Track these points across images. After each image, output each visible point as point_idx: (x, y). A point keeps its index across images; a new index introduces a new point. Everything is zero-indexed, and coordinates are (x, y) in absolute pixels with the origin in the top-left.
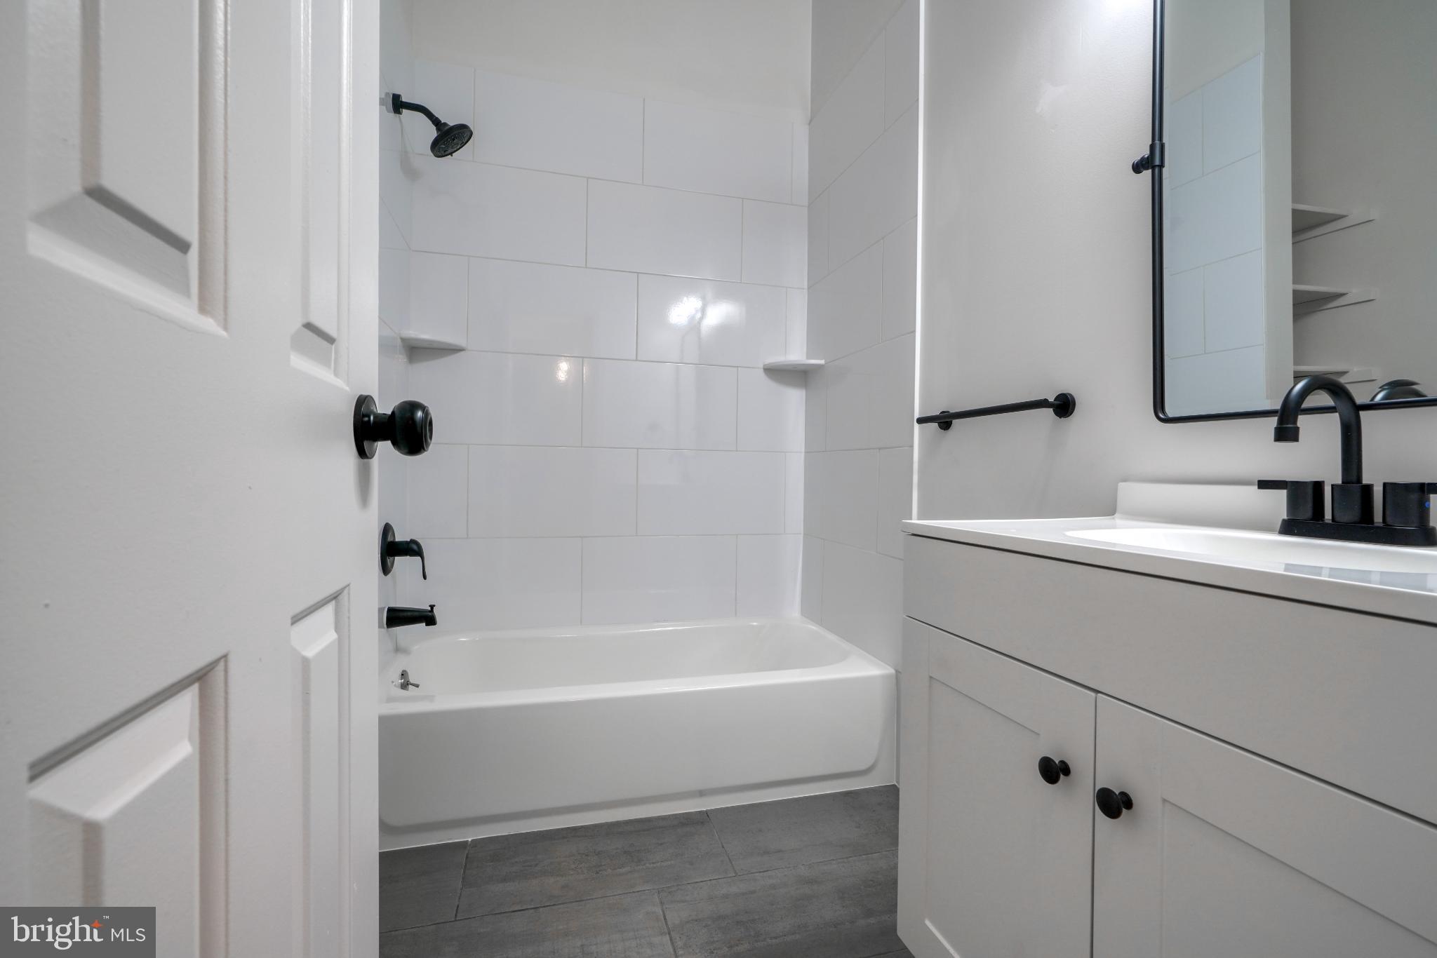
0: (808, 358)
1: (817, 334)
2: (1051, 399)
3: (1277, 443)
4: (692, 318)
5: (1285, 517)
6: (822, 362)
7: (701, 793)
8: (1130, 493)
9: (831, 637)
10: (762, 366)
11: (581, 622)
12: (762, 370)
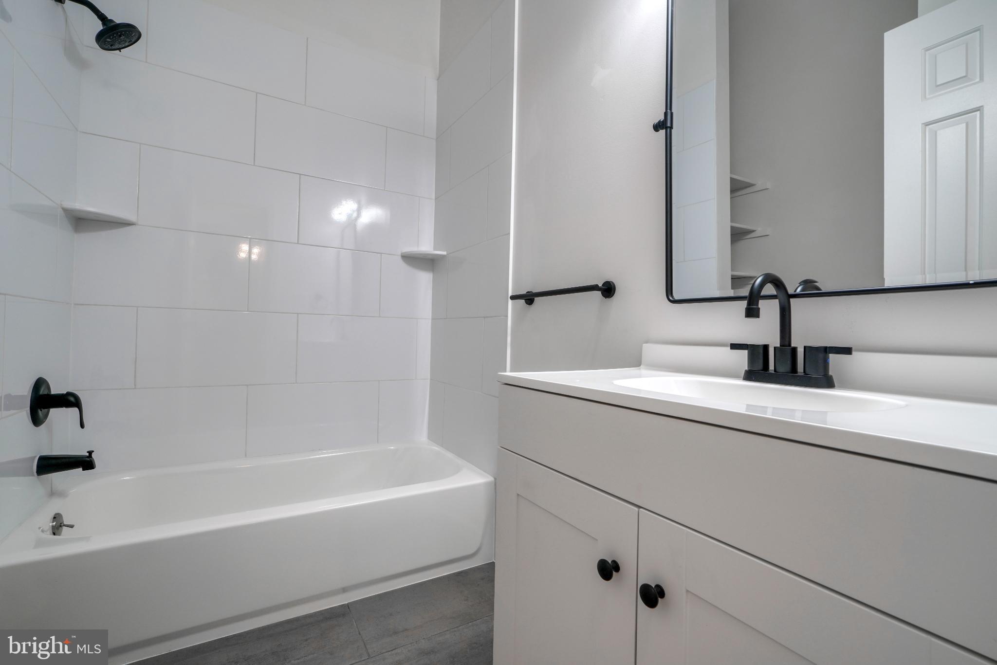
0: (435, 249)
1: (442, 233)
2: (600, 285)
3: (746, 318)
4: (349, 216)
5: (747, 368)
6: (445, 253)
7: (344, 590)
8: (651, 351)
9: (450, 455)
10: (400, 254)
11: (246, 456)
12: (400, 257)
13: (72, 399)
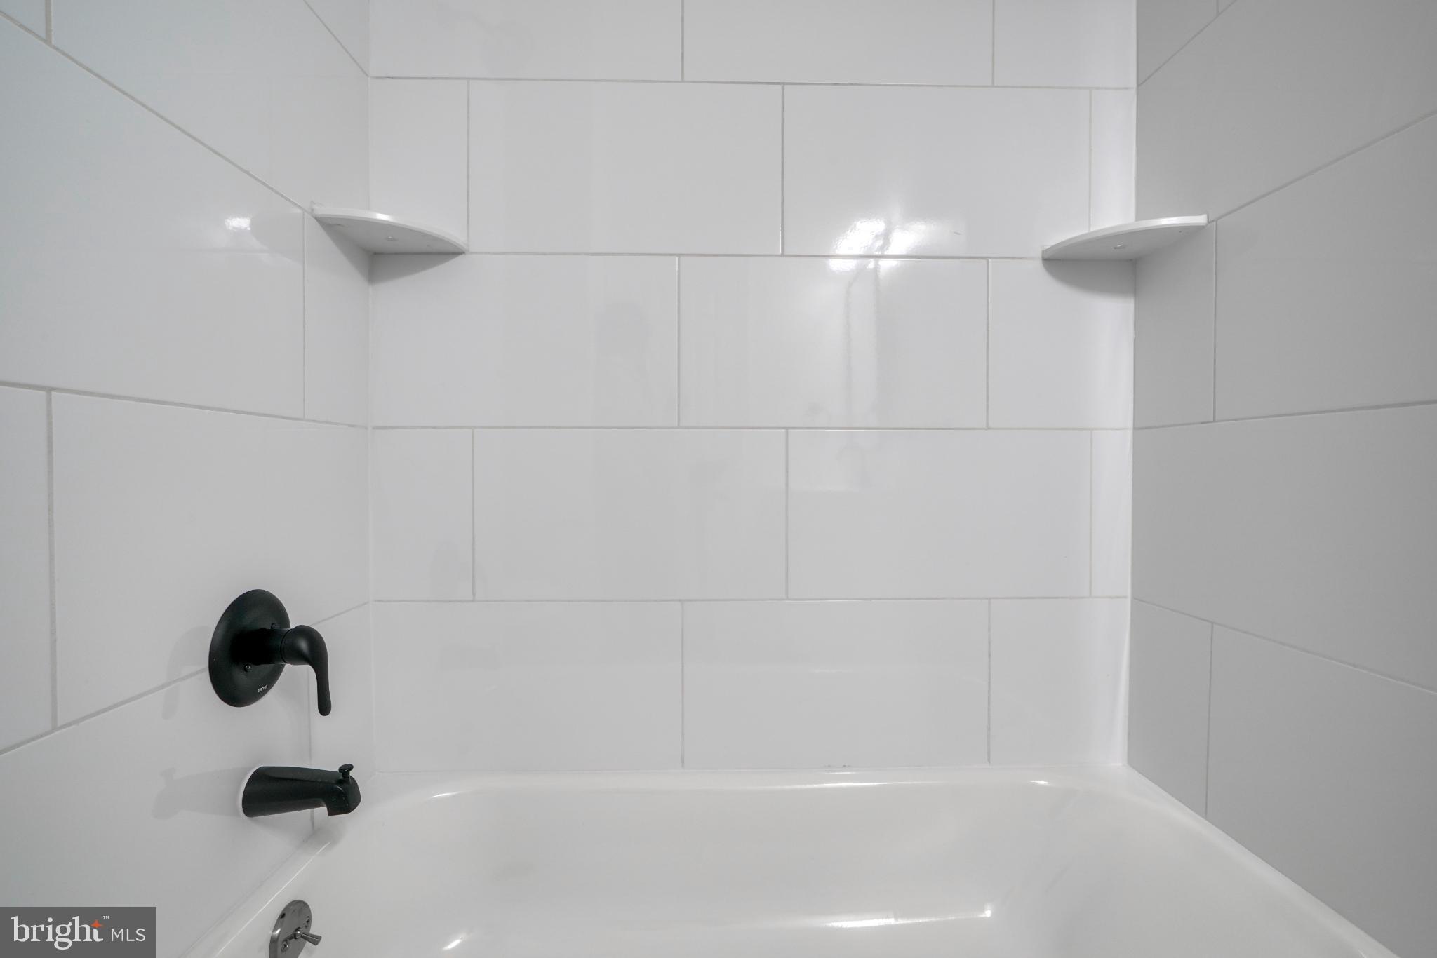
0: (1142, 216)
6: (1201, 220)
10: (1039, 255)
11: (682, 764)
12: (1039, 264)
13: (303, 645)
